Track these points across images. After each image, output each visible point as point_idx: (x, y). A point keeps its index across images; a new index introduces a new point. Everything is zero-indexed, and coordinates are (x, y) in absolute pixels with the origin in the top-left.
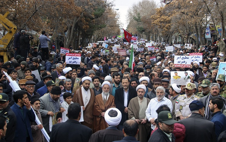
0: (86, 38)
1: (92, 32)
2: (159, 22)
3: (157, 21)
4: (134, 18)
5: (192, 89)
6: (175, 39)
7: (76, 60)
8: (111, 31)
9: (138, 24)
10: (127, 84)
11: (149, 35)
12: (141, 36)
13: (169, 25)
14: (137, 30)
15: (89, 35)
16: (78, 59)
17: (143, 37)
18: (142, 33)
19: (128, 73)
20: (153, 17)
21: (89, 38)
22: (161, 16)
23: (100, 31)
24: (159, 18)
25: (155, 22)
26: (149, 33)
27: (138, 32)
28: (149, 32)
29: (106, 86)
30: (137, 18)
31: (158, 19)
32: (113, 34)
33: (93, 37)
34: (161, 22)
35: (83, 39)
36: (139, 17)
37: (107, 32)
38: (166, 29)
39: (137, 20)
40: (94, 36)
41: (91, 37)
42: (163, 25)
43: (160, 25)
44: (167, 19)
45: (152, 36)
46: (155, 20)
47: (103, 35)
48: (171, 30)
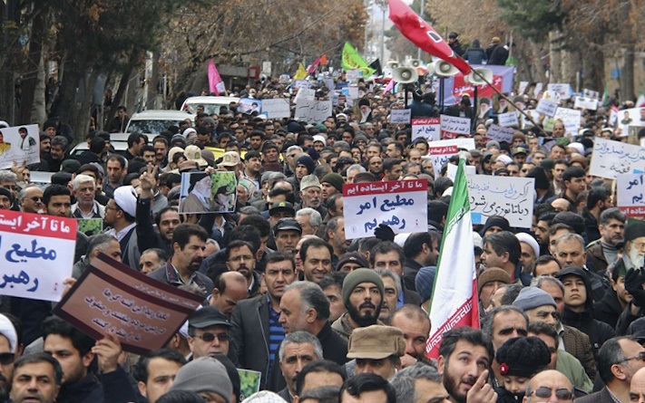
0: (98, 69)
1: (148, 20)
7: (33, 267)
8: (296, 13)
11: (600, 58)
12: (537, 63)
14: (503, 11)
15: (122, 45)
16: (50, 256)
17: (546, 68)
18: (540, 38)
21: (118, 68)
23: (211, 14)
26: (601, 41)
27: (511, 29)
28: (603, 31)
32: (312, 38)
33: (149, 65)
35: (72, 75)
37: (266, 21)
40: (157, 56)
41: (137, 62)
45: (622, 63)
47: (229, 44)
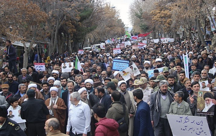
2: (160, 17)
3: (158, 17)
4: (137, 15)
5: (144, 83)
6: (182, 35)
7: (41, 68)
9: (141, 21)
10: (71, 87)
13: (170, 20)
14: (140, 28)
16: (43, 67)
19: (81, 76)
20: (153, 12)
22: (161, 10)
24: (160, 13)
25: (155, 18)
27: (142, 30)
29: (53, 93)
30: (140, 14)
31: (158, 14)
34: (162, 18)
36: (142, 14)
38: (168, 25)
39: (140, 17)
42: (164, 20)
43: (161, 20)
44: (168, 14)
46: (156, 15)
48: (172, 26)
